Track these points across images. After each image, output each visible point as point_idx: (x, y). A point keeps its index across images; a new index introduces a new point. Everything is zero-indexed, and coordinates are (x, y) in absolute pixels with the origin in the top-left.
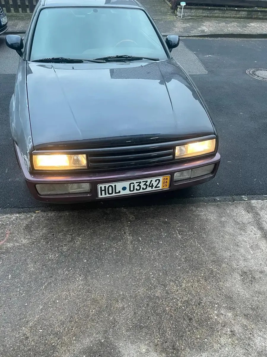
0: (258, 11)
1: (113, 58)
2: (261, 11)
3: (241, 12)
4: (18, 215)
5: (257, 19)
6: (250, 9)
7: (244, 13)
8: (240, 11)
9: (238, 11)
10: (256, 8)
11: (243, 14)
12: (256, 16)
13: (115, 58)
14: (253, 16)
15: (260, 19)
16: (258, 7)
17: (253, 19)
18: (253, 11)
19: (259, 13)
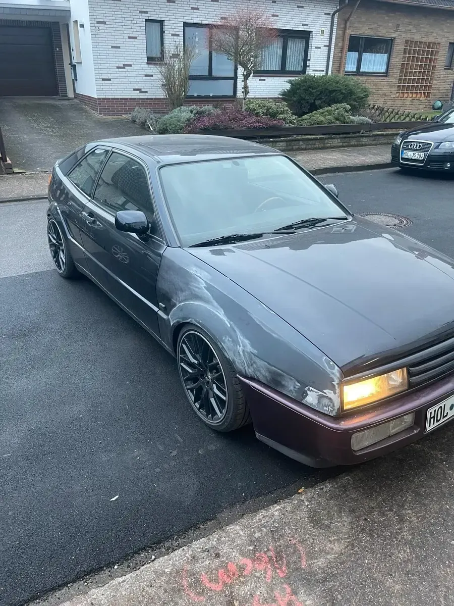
0: (299, 140)
1: (298, 224)
2: (303, 140)
3: (278, 144)
4: (278, 507)
5: (299, 151)
6: (289, 139)
7: (281, 144)
8: (277, 142)
9: (274, 143)
10: (295, 136)
11: (281, 146)
12: (297, 147)
13: (301, 223)
14: (294, 147)
15: (302, 149)
16: (297, 134)
17: (294, 150)
18: (293, 140)
19: (301, 143)
